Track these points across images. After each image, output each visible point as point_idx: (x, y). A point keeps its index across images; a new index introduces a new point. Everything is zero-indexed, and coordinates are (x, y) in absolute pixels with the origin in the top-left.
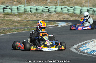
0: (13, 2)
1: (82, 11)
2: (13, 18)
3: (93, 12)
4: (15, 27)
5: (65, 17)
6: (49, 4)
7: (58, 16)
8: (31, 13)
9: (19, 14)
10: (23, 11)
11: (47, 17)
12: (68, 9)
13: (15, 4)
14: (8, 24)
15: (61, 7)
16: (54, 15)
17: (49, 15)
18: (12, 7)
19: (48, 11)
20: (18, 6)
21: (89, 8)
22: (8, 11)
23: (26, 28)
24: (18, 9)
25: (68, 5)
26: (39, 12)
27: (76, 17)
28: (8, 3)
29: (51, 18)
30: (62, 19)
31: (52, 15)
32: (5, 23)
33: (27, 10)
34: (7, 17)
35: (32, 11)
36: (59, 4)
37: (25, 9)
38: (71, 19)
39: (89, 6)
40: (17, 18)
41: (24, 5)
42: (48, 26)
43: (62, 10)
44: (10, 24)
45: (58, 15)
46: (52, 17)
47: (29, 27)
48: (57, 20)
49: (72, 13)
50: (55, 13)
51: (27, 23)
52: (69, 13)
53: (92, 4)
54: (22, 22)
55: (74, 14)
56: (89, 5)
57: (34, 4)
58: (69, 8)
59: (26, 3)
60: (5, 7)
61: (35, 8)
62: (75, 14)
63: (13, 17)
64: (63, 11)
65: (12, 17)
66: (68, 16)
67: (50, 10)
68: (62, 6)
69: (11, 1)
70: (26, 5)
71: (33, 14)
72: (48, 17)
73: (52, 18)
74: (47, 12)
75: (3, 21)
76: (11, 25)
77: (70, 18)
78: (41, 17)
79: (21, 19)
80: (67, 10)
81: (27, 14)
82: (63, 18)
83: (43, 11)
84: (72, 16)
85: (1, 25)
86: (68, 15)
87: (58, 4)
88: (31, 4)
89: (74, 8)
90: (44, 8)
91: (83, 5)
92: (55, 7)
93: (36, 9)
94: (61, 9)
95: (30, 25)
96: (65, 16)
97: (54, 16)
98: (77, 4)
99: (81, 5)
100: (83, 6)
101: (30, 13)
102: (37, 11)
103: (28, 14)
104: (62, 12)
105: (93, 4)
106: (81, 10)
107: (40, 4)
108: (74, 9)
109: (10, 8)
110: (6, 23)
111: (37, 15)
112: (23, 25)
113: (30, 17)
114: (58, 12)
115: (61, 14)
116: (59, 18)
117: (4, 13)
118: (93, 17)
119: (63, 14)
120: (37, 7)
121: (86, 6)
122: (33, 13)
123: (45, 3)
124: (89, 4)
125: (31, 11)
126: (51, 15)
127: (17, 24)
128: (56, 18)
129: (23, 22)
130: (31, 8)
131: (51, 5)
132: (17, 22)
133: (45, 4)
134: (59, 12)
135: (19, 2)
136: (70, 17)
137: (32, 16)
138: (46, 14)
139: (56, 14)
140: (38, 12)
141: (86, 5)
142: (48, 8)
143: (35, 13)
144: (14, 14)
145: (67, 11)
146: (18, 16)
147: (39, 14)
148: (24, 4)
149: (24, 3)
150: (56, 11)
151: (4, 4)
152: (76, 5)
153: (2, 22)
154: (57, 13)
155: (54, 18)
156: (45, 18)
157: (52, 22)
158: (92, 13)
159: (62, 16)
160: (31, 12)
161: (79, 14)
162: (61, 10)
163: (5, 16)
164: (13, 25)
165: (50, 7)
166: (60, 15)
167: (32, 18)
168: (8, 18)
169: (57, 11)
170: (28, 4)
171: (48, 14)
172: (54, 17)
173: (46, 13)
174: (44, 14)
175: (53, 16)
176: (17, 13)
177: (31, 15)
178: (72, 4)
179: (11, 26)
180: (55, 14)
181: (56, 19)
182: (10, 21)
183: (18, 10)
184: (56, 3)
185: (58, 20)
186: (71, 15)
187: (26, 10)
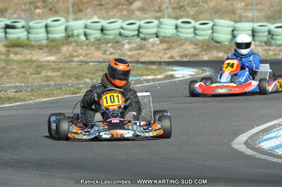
0: (32, 7)
1: (235, 32)
2: (35, 55)
3: (270, 36)
4: (47, 83)
5: (186, 52)
6: (138, 13)
7: (165, 50)
8: (87, 41)
9: (52, 44)
10: (63, 35)
11: (133, 53)
12: (195, 29)
13: (39, 13)
14: (25, 73)
15: (174, 22)
16: (155, 47)
17: (141, 47)
18: (31, 24)
19: (136, 33)
20: (49, 21)
21: (256, 25)
22: (20, 35)
23: (81, 86)
24: (49, 29)
25: (196, 16)
26: (111, 37)
27: (218, 52)
28: (17, 12)
29: (144, 55)
30: (178, 59)
31: (150, 46)
32: (14, 69)
33: (76, 32)
34: (16, 54)
35: (89, 35)
36: (168, 13)
37: (69, 29)
38: (206, 58)
39: (257, 17)
40: (45, 54)
41: (64, 17)
42: (144, 77)
43: (177, 31)
44: (31, 74)
45: (165, 46)
46: (147, 51)
47: (88, 80)
48: (163, 60)
49: (206, 40)
50: (157, 39)
51: (81, 70)
52: (200, 41)
53: (263, 14)
54: (65, 68)
55: (212, 41)
56: (256, 15)
57: (95, 13)
58: (197, 25)
59: (71, 9)
60: (8, 22)
61: (99, 26)
62: (214, 44)
63: (34, 53)
64: (179, 34)
65: (31, 54)
66: (196, 49)
67: (141, 30)
68: (177, 18)
69: (27, 7)
70: (72, 16)
71: (93, 44)
72: (137, 52)
73: (148, 54)
74: (132, 36)
75: (8, 65)
76: (34, 76)
77: (202, 55)
78: (114, 51)
79: (59, 59)
80: (192, 30)
81: (74, 44)
82: (181, 54)
83: (120, 34)
84: (206, 50)
85: (2, 76)
86: (196, 44)
87: (166, 14)
88: (86, 15)
89: (214, 25)
90: (124, 24)
91: (237, 16)
92: (156, 22)
93: (100, 28)
94: (175, 27)
95: (90, 76)
96: (186, 50)
97: (155, 49)
98: (220, 13)
99: (233, 16)
100: (238, 20)
101: (82, 42)
102: (104, 34)
103: (77, 45)
104: (178, 36)
105: (269, 13)
106: (233, 31)
107: (111, 14)
108: (212, 29)
109: (23, 27)
110: (18, 71)
111: (103, 45)
112: (68, 76)
113: (84, 53)
114: (165, 37)
115: (173, 42)
116: (168, 55)
117: (6, 42)
118: (270, 50)
119: (179, 43)
120: (104, 23)
121: (249, 19)
122: (92, 39)
123: (125, 9)
124: (255, 12)
125: (85, 35)
126: (144, 45)
127: (50, 74)
128: (160, 55)
129: (67, 68)
130: (86, 27)
131: (144, 16)
132: (49, 68)
133: (125, 13)
134: (169, 37)
135: (50, 10)
136: (201, 51)
137: (89, 50)
138: (129, 43)
139: (162, 42)
140: (106, 36)
141: (247, 17)
142: (135, 27)
143: (99, 40)
144: (36, 44)
145: (193, 35)
146: (48, 50)
147: (109, 43)
148: (66, 15)
149: (63, 11)
150: (160, 34)
151: (5, 14)
152: (217, 15)
153: (5, 68)
154: (164, 40)
155: (155, 53)
156: (129, 53)
157: (154, 67)
158: (265, 39)
159: (177, 49)
160: (87, 39)
161: (227, 43)
162: (174, 31)
163: (12, 49)
164: (39, 76)
165: (142, 23)
166: (173, 45)
167: (89, 56)
168: (18, 56)
169: (164, 35)
170: (76, 14)
171: (136, 43)
172: (153, 52)
173: (132, 41)
174: (124, 42)
175: (152, 49)
176: (45, 42)
177: (87, 45)
178: (206, 12)
179: (34, 78)
180: (158, 42)
181: (161, 58)
182: (28, 63)
183: (47, 32)
184: (157, 12)
185: (166, 60)
186: (203, 46)
187: (72, 31)
